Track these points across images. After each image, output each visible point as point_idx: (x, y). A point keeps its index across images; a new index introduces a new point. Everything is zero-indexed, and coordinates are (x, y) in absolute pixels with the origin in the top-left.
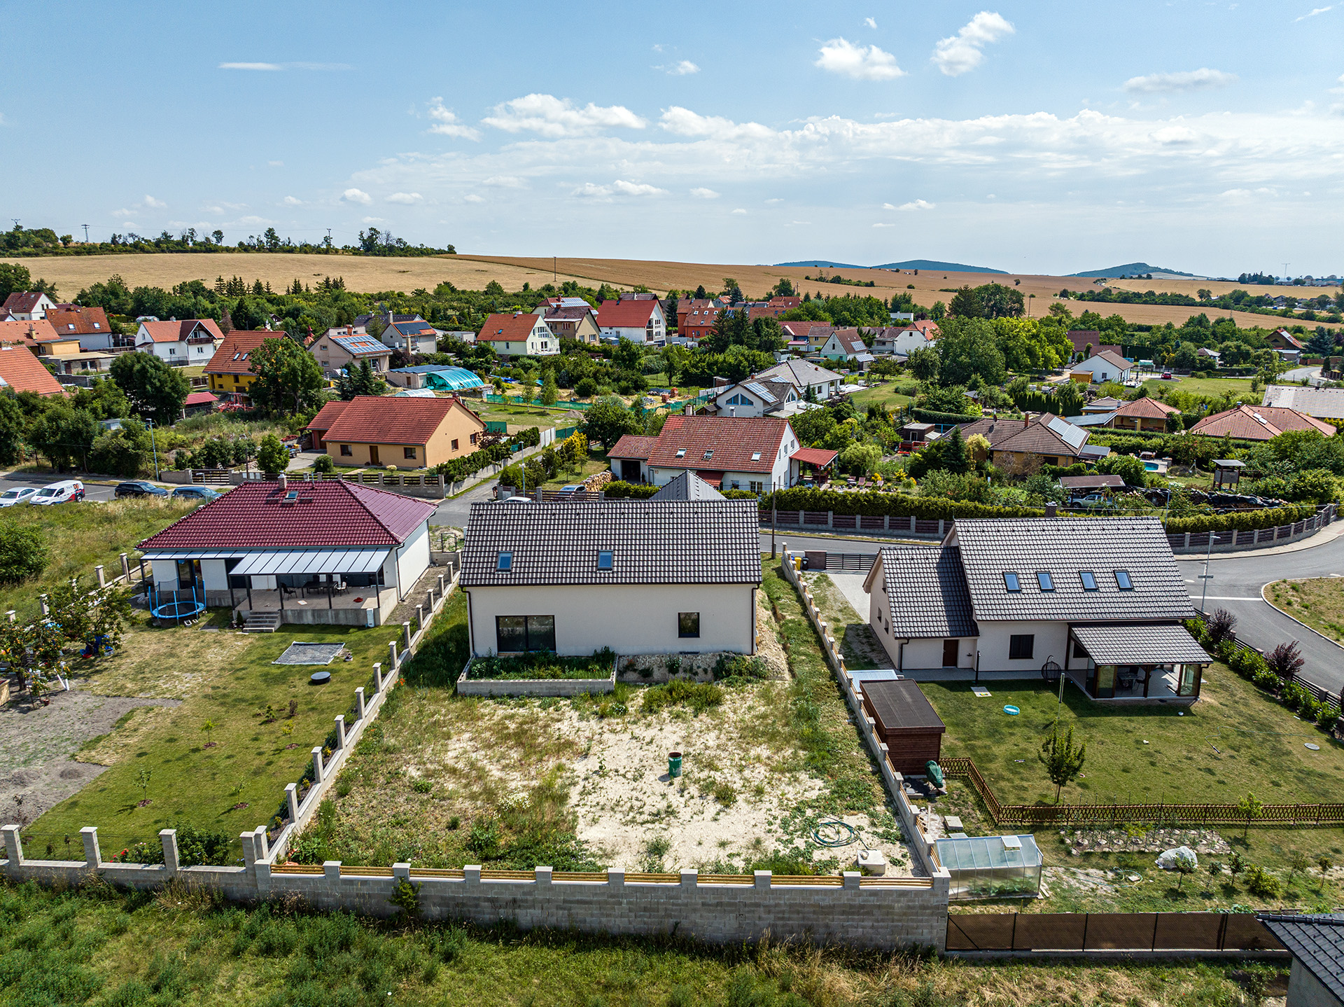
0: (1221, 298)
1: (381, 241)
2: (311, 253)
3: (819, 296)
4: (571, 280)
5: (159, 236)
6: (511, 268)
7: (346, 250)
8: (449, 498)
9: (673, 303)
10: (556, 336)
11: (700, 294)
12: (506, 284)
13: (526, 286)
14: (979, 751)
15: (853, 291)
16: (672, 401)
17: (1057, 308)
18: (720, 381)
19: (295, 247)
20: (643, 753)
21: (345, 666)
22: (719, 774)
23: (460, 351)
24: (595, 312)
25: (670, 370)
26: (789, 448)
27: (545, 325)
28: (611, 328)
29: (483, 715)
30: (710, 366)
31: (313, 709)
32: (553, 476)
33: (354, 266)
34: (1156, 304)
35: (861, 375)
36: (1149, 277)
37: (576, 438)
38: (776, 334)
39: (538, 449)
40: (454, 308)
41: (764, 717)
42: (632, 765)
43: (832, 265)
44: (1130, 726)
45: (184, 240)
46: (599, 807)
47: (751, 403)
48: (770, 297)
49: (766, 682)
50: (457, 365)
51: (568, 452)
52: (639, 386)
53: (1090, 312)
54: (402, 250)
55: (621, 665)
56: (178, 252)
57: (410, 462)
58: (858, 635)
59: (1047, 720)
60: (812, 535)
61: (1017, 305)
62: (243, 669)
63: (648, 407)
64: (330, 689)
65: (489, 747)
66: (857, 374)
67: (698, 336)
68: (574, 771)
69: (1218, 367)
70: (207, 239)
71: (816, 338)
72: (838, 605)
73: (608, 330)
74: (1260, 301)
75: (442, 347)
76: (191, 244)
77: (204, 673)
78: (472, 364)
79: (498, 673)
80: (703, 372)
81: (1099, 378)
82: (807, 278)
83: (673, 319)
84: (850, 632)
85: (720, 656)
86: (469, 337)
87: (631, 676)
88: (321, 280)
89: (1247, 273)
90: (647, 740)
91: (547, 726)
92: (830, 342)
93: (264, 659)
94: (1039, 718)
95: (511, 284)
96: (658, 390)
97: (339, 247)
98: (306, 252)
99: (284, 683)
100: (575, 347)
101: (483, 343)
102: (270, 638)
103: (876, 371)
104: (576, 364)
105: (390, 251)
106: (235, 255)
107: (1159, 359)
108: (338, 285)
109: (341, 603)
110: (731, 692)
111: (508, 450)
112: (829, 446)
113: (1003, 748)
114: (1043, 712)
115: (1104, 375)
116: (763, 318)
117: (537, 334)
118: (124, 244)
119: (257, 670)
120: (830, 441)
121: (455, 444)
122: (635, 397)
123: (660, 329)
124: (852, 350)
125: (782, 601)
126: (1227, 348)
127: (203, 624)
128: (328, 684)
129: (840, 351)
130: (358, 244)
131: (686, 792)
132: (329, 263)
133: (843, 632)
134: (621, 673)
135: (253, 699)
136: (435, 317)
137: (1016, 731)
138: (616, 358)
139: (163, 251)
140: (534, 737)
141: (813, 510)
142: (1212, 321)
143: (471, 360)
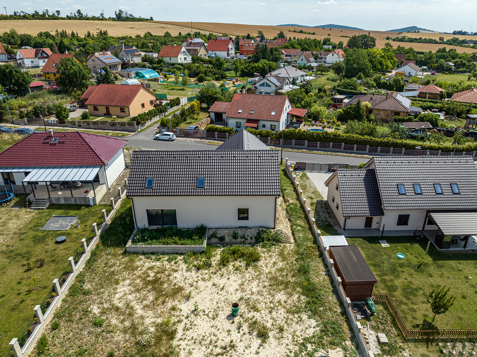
0: (448, 41)
1: (124, 15)
2: (96, 20)
3: (294, 38)
4: (198, 31)
5: (33, 12)
6: (175, 26)
7: (110, 19)
8: (138, 131)
9: (238, 41)
10: (190, 55)
11: (248, 37)
12: (173, 33)
13: (180, 34)
14: (388, 284)
15: (308, 36)
16: (237, 84)
17: (388, 45)
18: (256, 75)
19: (90, 18)
20: (219, 297)
21: (75, 231)
22: (259, 314)
23: (151, 61)
24: (206, 44)
25: (236, 70)
26: (287, 109)
27: (185, 50)
28: (213, 51)
29: (138, 267)
30: (252, 68)
31: (53, 261)
32: (185, 120)
33: (113, 25)
34: (423, 43)
35: (313, 72)
36: (418, 32)
37: (195, 103)
38: (279, 54)
39: (180, 107)
40: (151, 43)
41: (281, 270)
42: (212, 306)
43: (298, 26)
44: (460, 267)
45: (44, 14)
46: (193, 341)
47: (270, 86)
48: (275, 39)
49: (282, 245)
50: (149, 68)
51: (192, 110)
52: (224, 77)
53: (401, 46)
54: (132, 19)
55: (209, 234)
56: (42, 19)
57: (123, 114)
58: (322, 207)
59: (419, 262)
60: (298, 151)
61: (373, 43)
62: (25, 233)
63: (227, 86)
64: (65, 247)
65: (138, 290)
66: (311, 71)
67: (248, 54)
68: (181, 310)
69: (453, 70)
70: (54, 14)
71: (295, 56)
72: (311, 190)
73: (212, 52)
74: (464, 42)
75: (144, 60)
76: (47, 16)
77: (5, 236)
78: (155, 67)
79: (147, 240)
80: (249, 71)
81: (407, 75)
82: (289, 31)
83: (238, 48)
84: (318, 205)
85: (259, 230)
86: (155, 55)
87: (214, 240)
88: (99, 31)
89: (456, 30)
90: (221, 286)
91: (169, 275)
92: (301, 58)
93: (37, 226)
94: (415, 261)
95: (174, 33)
96: (231, 79)
97: (107, 17)
98: (94, 20)
99: (43, 242)
100: (198, 59)
101: (160, 58)
102: (43, 212)
103: (319, 70)
104: (198, 67)
105: (127, 19)
106: (65, 21)
107: (430, 66)
108: (105, 33)
109: (78, 193)
110: (264, 252)
111: (165, 108)
112: (304, 107)
113: (400, 280)
114: (416, 257)
115: (409, 73)
116: (274, 47)
117: (182, 54)
118: (20, 16)
119: (32, 233)
120: (304, 105)
121: (143, 105)
122: (222, 82)
123: (232, 52)
124: (309, 61)
125: (287, 191)
126: (457, 62)
127: (12, 204)
128: (64, 243)
129: (305, 62)
130: (114, 16)
131: (241, 329)
132: (103, 24)
133: (315, 205)
134: (209, 239)
135: (25, 254)
136: (143, 47)
137: (405, 269)
138: (214, 65)
139: (36, 19)
140: (162, 283)
141: (298, 139)
142: (447, 50)
143: (155, 65)
